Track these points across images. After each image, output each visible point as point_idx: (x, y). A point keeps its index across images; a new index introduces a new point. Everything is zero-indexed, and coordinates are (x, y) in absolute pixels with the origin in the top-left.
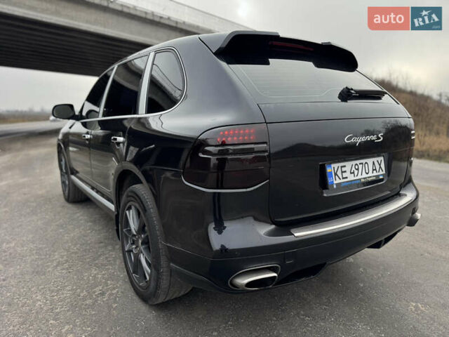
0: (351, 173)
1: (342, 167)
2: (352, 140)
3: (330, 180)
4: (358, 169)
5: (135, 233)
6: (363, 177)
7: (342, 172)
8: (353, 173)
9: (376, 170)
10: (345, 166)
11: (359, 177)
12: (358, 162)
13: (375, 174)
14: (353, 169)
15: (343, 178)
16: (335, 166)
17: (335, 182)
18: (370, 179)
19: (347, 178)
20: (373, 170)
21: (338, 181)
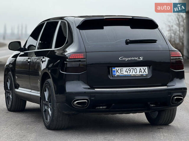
0: (126, 72)
1: (121, 69)
2: (123, 59)
3: (113, 73)
4: (130, 71)
5: (47, 101)
6: (133, 74)
7: (121, 71)
8: (127, 72)
9: (141, 72)
10: (123, 69)
11: (131, 73)
12: (131, 68)
13: (141, 73)
14: (127, 70)
15: (121, 73)
16: (118, 68)
17: (116, 74)
18: (137, 75)
19: (123, 73)
20: (140, 72)
21: (118, 74)
